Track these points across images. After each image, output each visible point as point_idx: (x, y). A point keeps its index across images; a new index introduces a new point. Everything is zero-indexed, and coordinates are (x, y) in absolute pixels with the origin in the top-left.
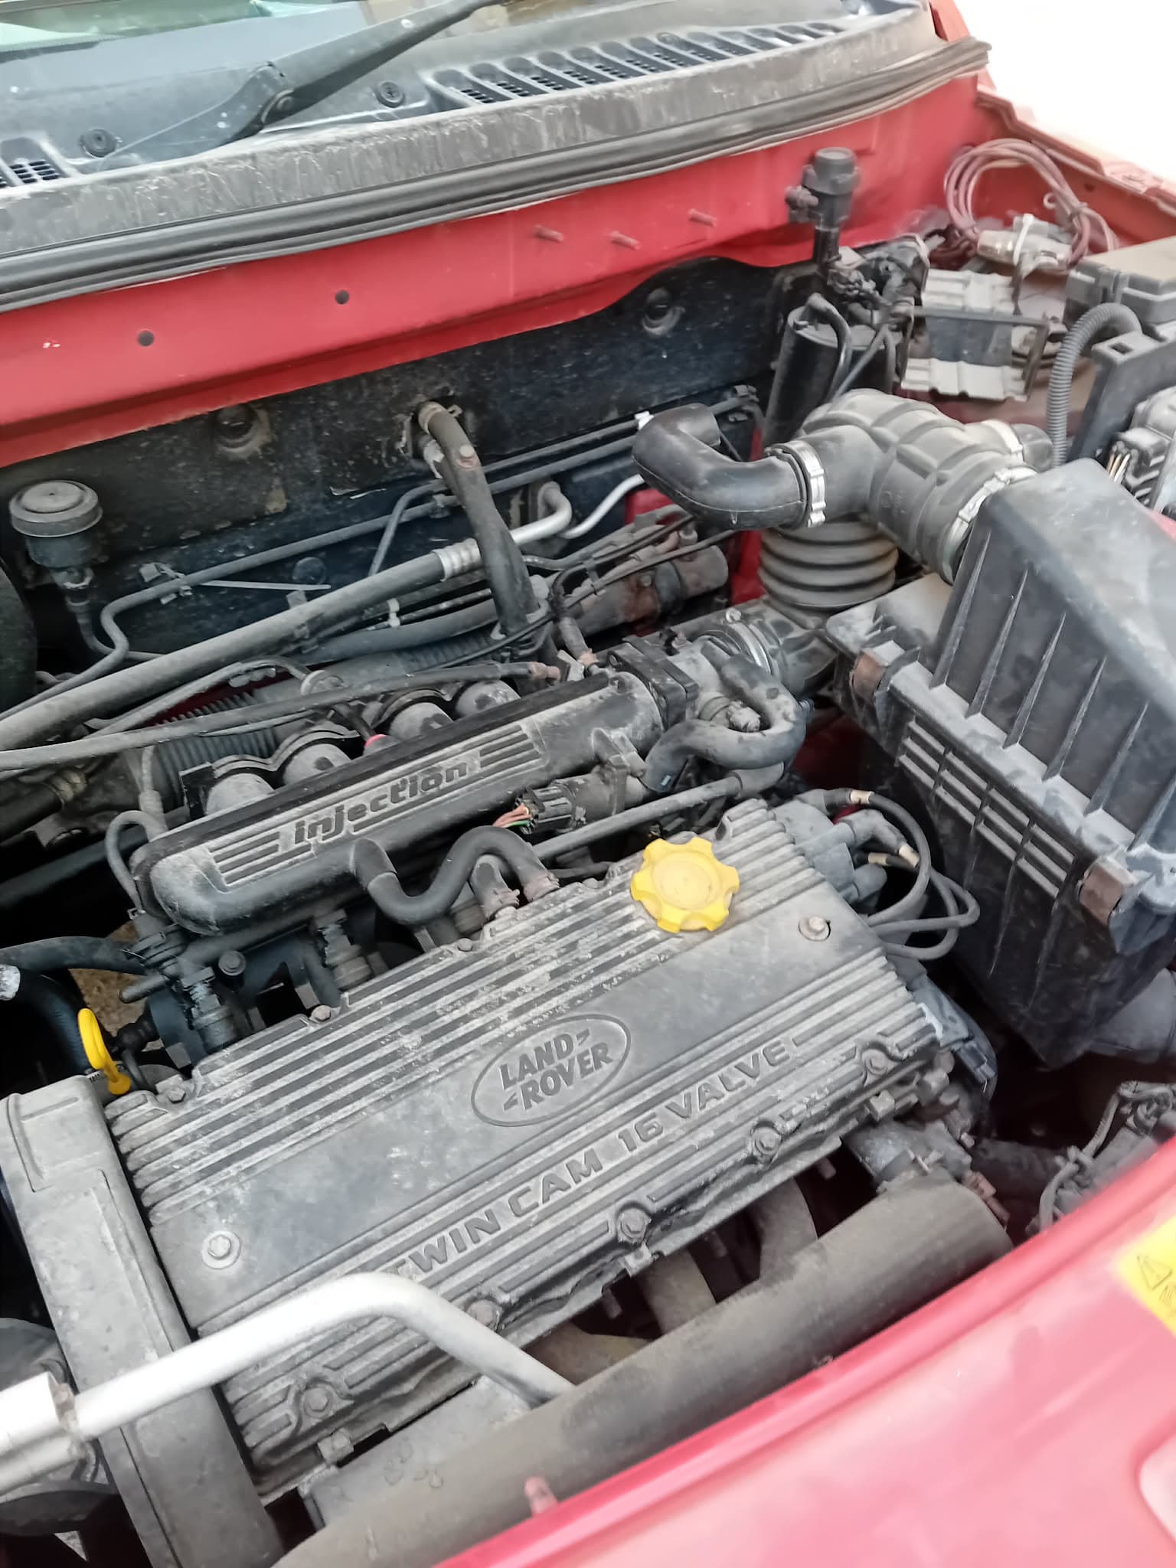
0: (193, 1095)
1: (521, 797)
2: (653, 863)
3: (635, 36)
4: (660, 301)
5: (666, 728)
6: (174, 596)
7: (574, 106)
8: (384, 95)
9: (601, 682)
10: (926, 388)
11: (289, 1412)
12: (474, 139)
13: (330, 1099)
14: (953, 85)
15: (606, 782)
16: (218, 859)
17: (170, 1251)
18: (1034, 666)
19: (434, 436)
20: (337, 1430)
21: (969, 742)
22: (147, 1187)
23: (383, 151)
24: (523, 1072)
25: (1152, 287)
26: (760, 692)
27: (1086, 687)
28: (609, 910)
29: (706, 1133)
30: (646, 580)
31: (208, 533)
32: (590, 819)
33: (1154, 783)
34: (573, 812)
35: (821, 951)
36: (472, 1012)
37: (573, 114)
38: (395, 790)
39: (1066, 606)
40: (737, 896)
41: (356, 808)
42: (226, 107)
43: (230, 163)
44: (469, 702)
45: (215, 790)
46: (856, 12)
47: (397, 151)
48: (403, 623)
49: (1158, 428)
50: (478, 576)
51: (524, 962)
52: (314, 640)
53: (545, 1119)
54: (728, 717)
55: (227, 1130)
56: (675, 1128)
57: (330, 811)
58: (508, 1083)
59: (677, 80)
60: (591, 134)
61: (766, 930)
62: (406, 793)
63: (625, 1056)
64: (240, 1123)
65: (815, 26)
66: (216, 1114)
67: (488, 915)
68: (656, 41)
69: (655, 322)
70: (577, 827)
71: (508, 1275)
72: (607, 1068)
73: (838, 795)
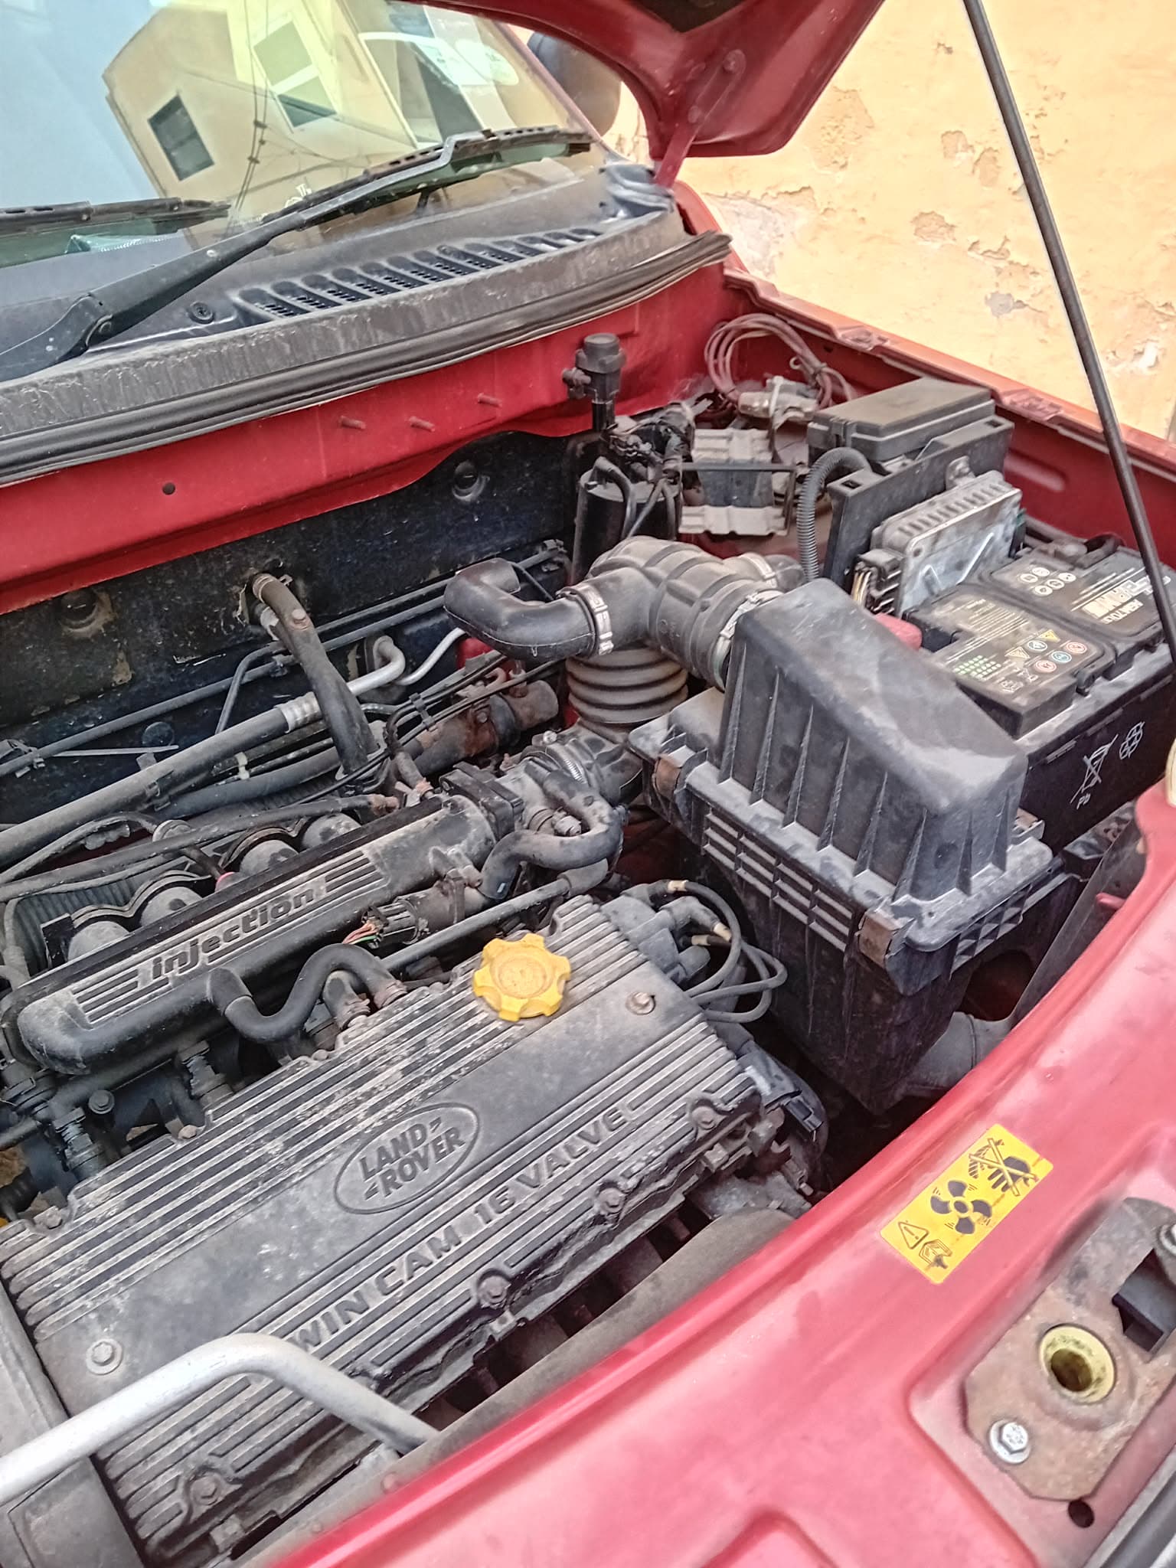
0: (69, 1219)
1: (366, 915)
2: (491, 960)
3: (418, 250)
4: (466, 471)
5: (498, 840)
6: (27, 769)
7: (365, 314)
8: (196, 314)
9: (435, 806)
10: (700, 531)
11: (179, 1500)
12: (279, 350)
13: (200, 1207)
14: (701, 272)
15: (445, 894)
16: (81, 1000)
17: (56, 1363)
18: (795, 754)
19: (268, 603)
20: (227, 1518)
21: (755, 825)
22: (30, 1308)
23: (197, 363)
24: (382, 1163)
25: (875, 430)
26: (577, 801)
27: (839, 765)
28: (454, 1008)
29: (556, 1198)
30: (482, 718)
31: (57, 708)
32: (434, 928)
33: (904, 841)
34: (416, 923)
35: (649, 1023)
36: (330, 1114)
37: (365, 322)
38: (247, 921)
39: (813, 699)
40: (569, 982)
41: (210, 941)
42: (52, 333)
43: (59, 381)
44: (314, 836)
45: (75, 939)
46: (614, 216)
47: (209, 361)
48: (252, 775)
49: (892, 547)
50: (321, 726)
51: (377, 1063)
52: (166, 798)
53: (403, 1203)
54: (553, 826)
55: (104, 1247)
56: (529, 1196)
57: (185, 946)
58: (368, 1175)
59: (454, 287)
60: (382, 336)
61: (598, 1010)
62: (257, 922)
63: (476, 1137)
64: (117, 1238)
65: (575, 231)
66: (92, 1233)
67: (341, 1025)
68: (436, 253)
69: (464, 491)
70: (420, 939)
71: (380, 1350)
72: (459, 1150)
73: (658, 886)
